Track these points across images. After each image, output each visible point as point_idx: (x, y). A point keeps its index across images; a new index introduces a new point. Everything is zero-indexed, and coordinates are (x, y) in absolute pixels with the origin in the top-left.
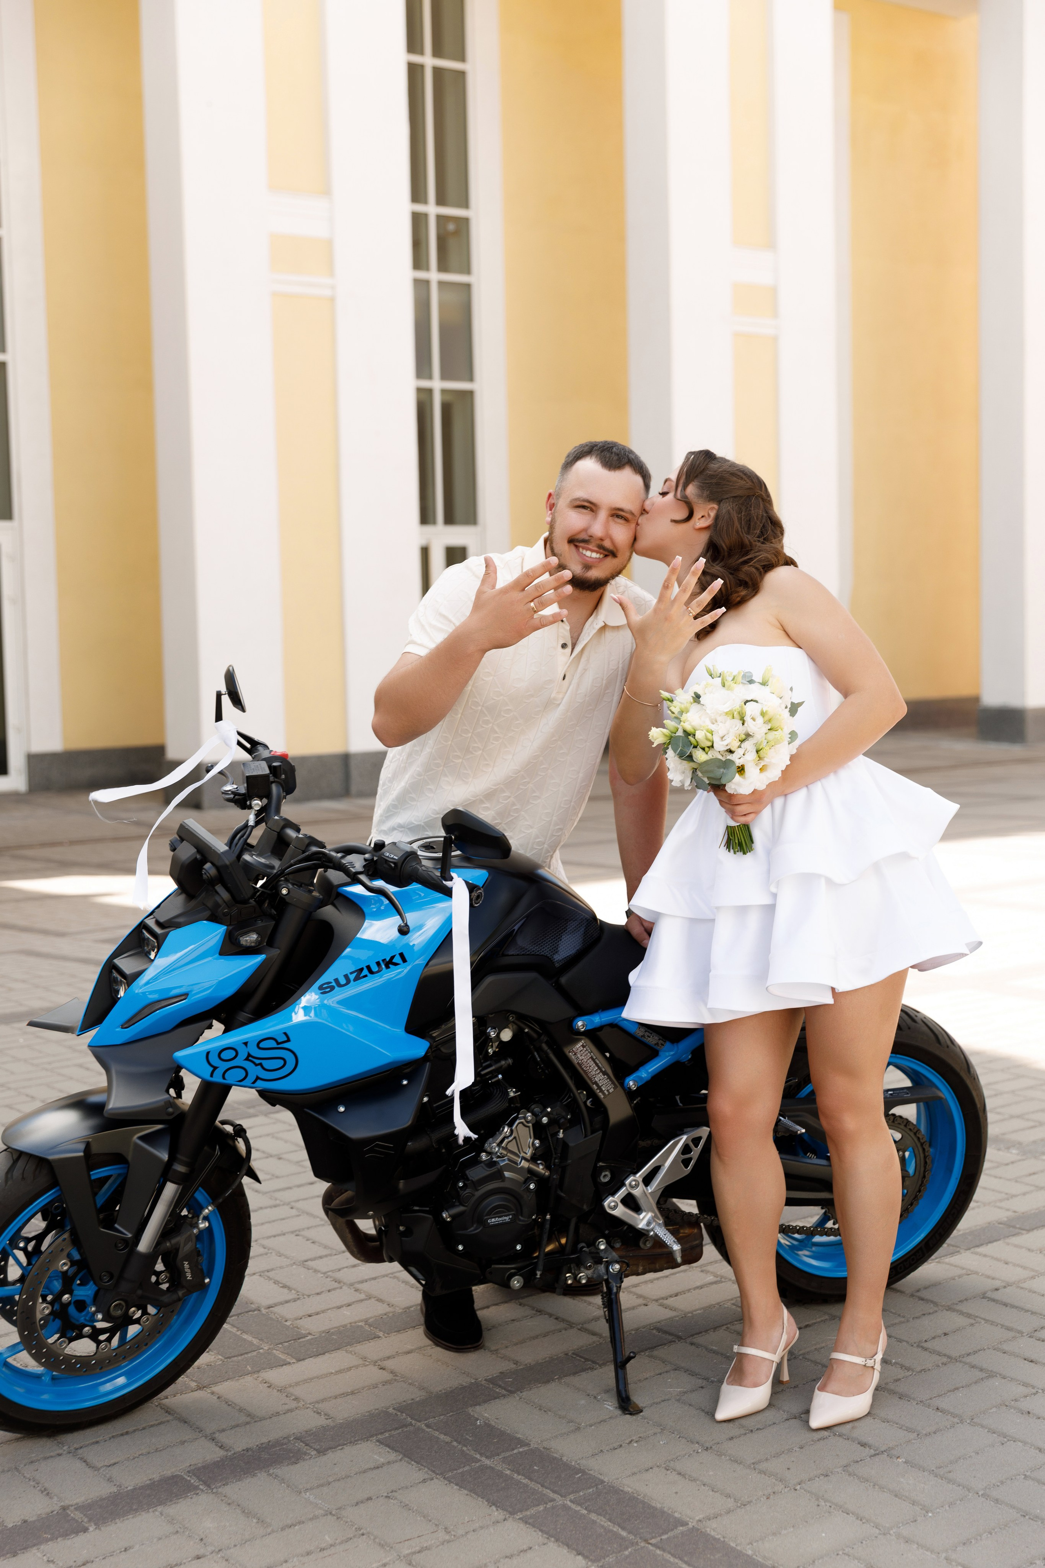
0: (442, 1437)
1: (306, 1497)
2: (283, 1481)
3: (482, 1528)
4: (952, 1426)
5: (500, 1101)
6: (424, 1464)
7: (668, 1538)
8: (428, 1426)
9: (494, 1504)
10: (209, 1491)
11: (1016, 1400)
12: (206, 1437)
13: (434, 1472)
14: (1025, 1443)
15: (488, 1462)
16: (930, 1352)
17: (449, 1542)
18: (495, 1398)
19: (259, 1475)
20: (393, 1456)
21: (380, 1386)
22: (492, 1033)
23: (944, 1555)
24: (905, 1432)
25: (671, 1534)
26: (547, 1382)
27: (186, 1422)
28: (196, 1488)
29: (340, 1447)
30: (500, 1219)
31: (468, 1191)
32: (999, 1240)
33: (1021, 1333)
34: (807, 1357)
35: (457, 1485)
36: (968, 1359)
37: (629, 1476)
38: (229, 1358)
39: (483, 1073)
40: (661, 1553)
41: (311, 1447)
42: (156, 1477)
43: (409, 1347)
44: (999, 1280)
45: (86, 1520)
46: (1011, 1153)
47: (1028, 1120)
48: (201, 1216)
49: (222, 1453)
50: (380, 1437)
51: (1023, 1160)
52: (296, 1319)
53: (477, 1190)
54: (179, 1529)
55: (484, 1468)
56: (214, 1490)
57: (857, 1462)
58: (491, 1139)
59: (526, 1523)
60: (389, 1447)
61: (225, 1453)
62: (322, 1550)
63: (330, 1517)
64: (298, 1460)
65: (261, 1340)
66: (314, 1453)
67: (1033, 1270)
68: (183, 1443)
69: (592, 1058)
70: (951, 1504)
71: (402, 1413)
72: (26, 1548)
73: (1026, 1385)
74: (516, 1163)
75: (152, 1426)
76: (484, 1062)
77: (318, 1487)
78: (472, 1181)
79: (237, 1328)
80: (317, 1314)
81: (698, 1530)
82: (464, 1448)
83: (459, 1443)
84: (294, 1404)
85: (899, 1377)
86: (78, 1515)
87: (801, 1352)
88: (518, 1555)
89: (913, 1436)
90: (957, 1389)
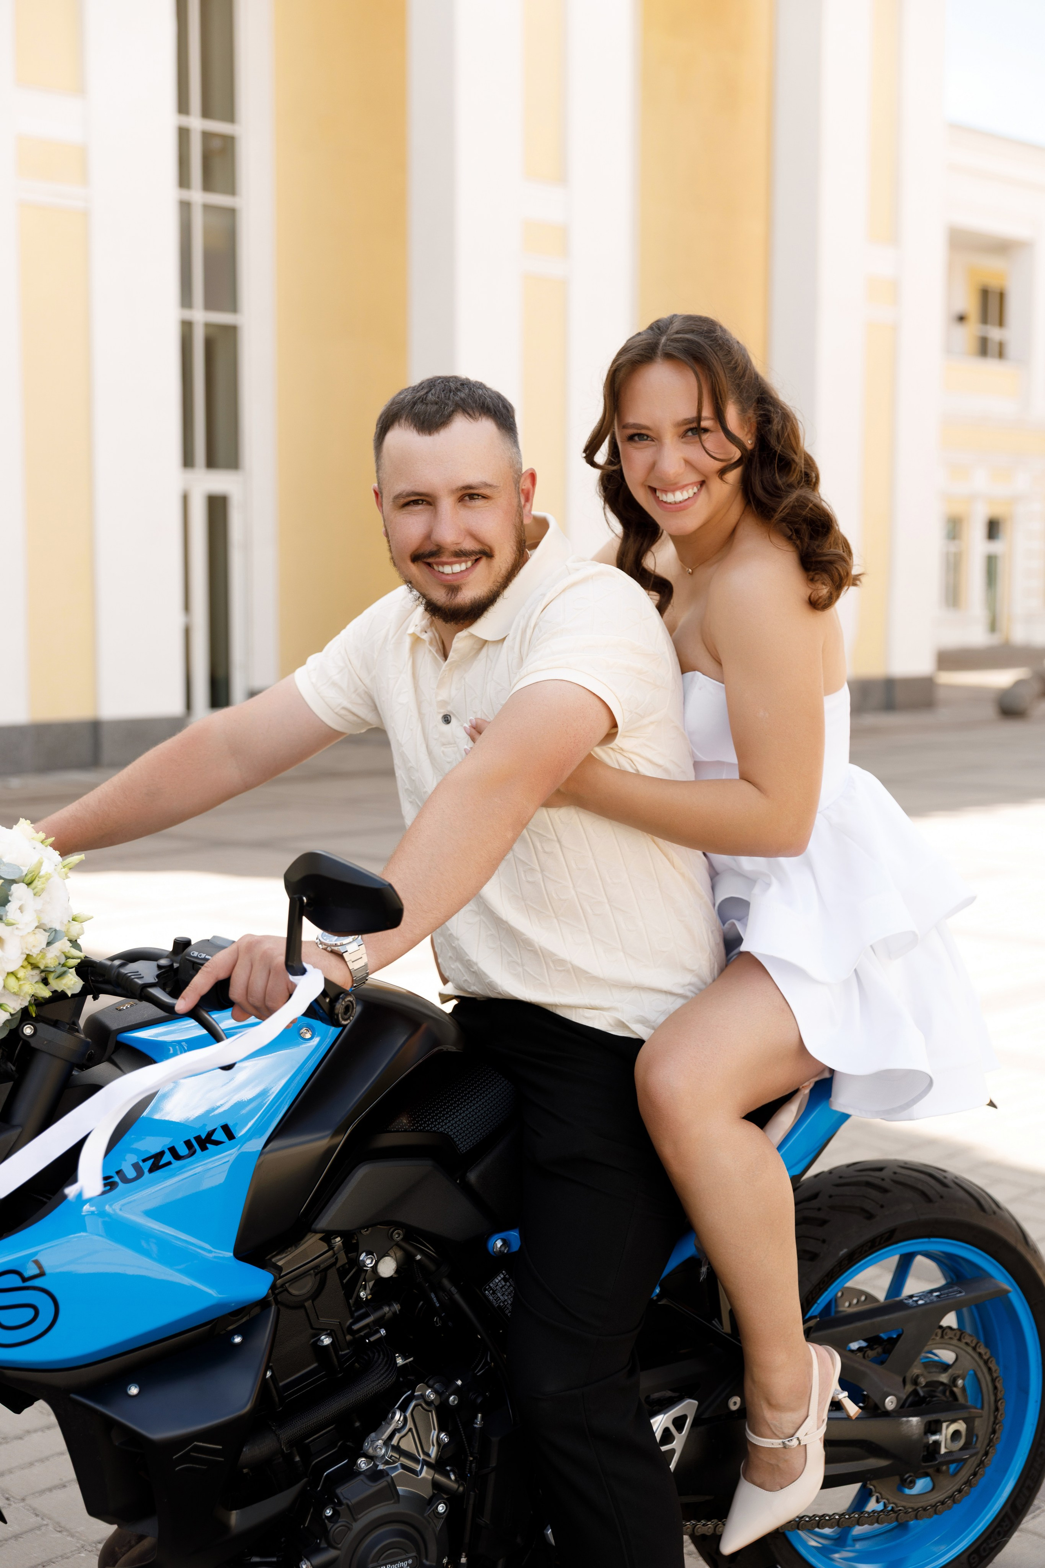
5: (386, 1371)
22: (368, 1261)
31: (342, 1521)
39: (355, 1327)
53: (355, 1520)
58: (373, 1435)
74: (414, 1472)
76: (357, 1310)
78: (348, 1505)
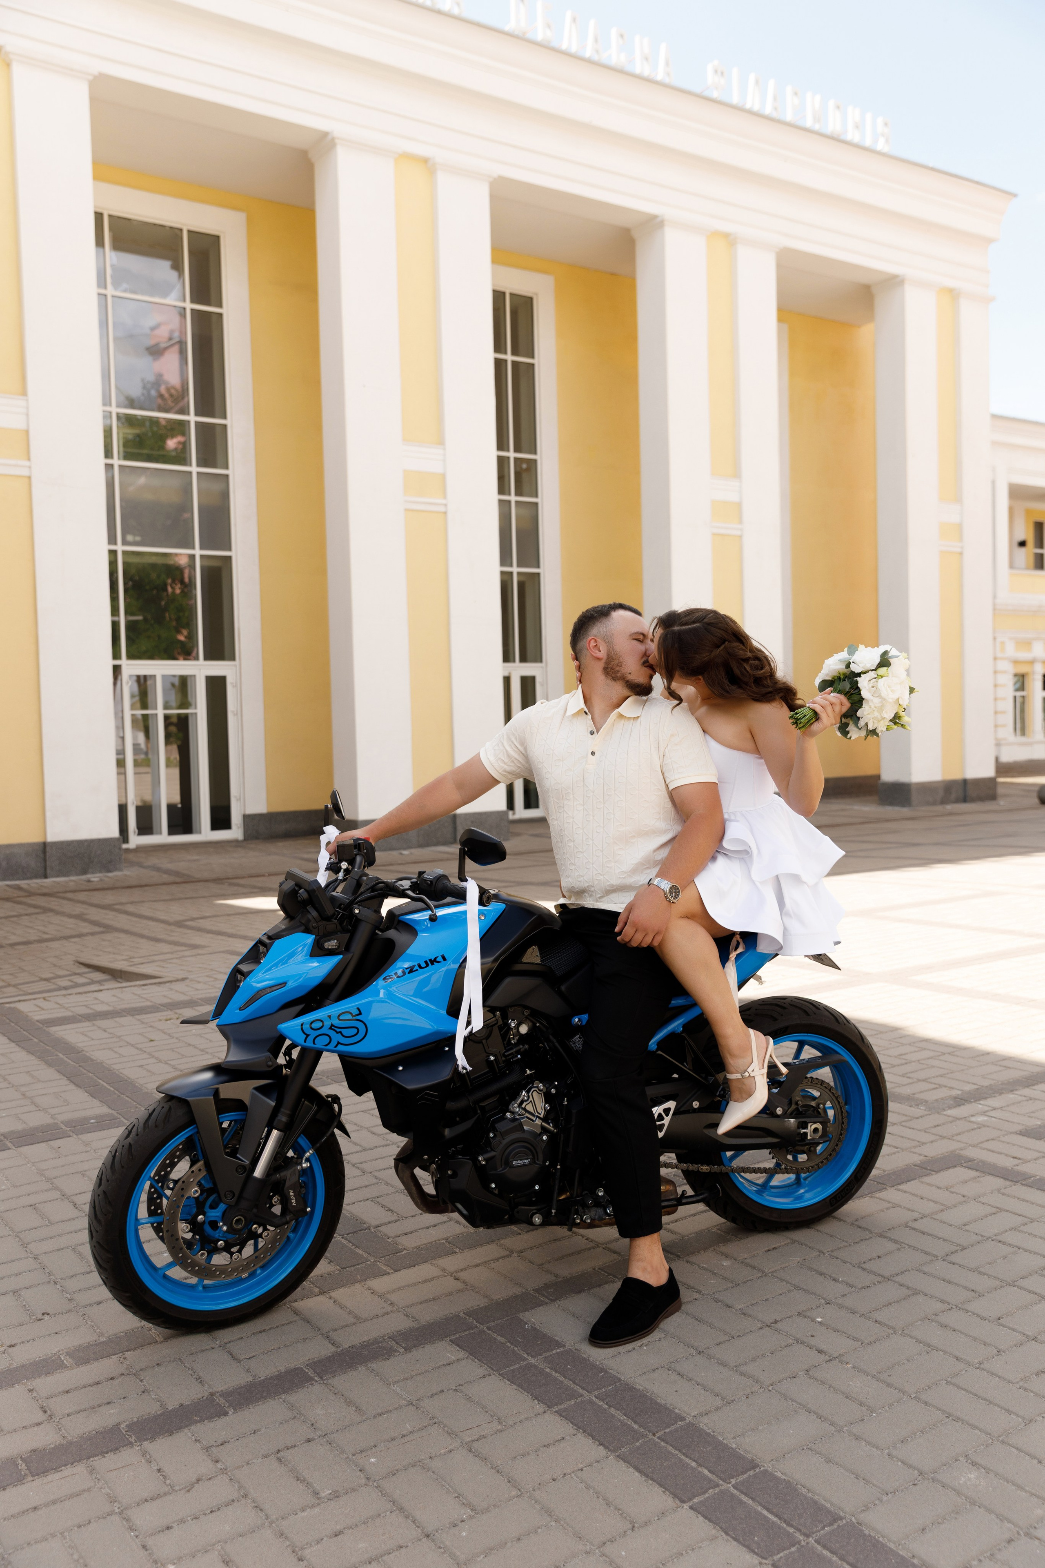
0: (499, 1338)
1: (394, 1389)
2: (377, 1374)
3: (526, 1419)
4: (888, 1337)
6: (485, 1362)
7: (670, 1432)
8: (489, 1328)
9: (536, 1398)
10: (322, 1382)
11: (936, 1315)
12: (322, 1335)
13: (491, 1368)
14: (945, 1352)
15: (532, 1361)
16: (868, 1272)
17: (501, 1431)
18: (540, 1306)
19: (360, 1368)
20: (461, 1354)
21: (454, 1293)
23: (887, 1451)
24: (852, 1341)
25: (673, 1428)
26: (580, 1292)
27: (308, 1322)
28: (312, 1379)
29: (422, 1346)
31: (498, 1139)
32: (915, 1179)
33: (936, 1256)
34: (775, 1274)
35: (509, 1380)
36: (897, 1279)
37: (640, 1375)
38: (345, 1268)
40: (665, 1445)
41: (400, 1345)
42: (283, 1369)
43: (477, 1261)
44: (917, 1212)
45: (227, 1405)
46: (920, 1109)
47: (931, 1083)
49: (333, 1349)
50: (452, 1337)
51: (930, 1115)
52: (396, 1237)
54: (296, 1415)
55: (530, 1366)
56: (325, 1382)
57: (816, 1366)
58: (513, 1102)
59: (561, 1415)
60: (459, 1346)
61: (336, 1349)
62: (404, 1436)
63: (411, 1406)
64: (390, 1356)
65: (369, 1254)
66: (402, 1350)
67: (942, 1204)
68: (305, 1340)
70: (891, 1405)
71: (470, 1317)
72: (180, 1429)
73: (942, 1301)
75: (283, 1325)
77: (404, 1380)
78: (501, 1132)
79: (352, 1243)
80: (411, 1233)
81: (693, 1425)
82: (516, 1349)
83: (512, 1344)
84: (390, 1308)
85: (845, 1293)
86: (221, 1401)
87: (770, 1271)
88: (554, 1444)
89: (858, 1344)
90: (890, 1304)
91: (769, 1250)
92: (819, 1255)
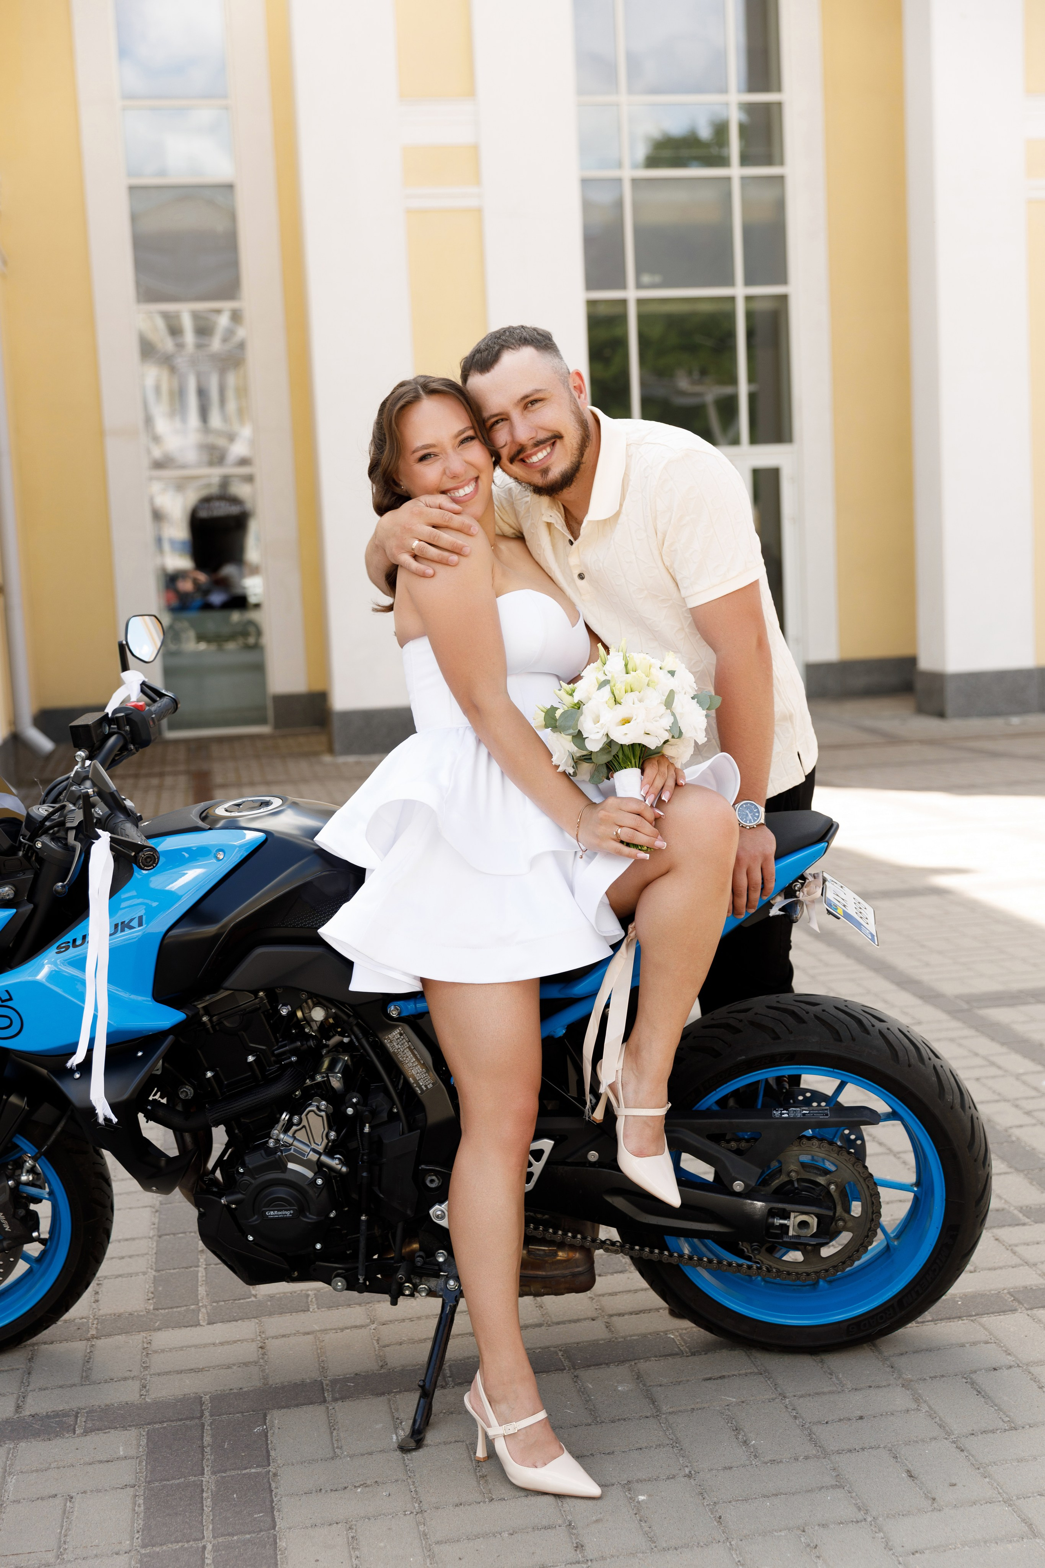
0: (208, 1438)
4: (707, 1545)
6: (150, 1467)
11: (823, 1526)
12: (22, 1393)
13: (146, 1478)
15: (206, 1478)
16: (810, 1439)
18: (311, 1403)
20: (138, 1451)
21: (234, 1367)
29: (108, 1431)
30: (280, 1213)
31: (246, 1178)
37: (306, 1527)
39: (276, 1052)
41: (87, 1424)
44: (1015, 1356)
48: (24, 1170)
50: (156, 1426)
53: (255, 1179)
55: (194, 1484)
59: (141, 1560)
60: (148, 1439)
61: (12, 1415)
64: (57, 1436)
69: (409, 1048)
71: (212, 1402)
73: (861, 1507)
74: (304, 1155)
78: (250, 1168)
82: (209, 1456)
83: (212, 1449)
84: (137, 1373)
85: (733, 1464)
89: (646, 1547)
90: (777, 1494)
91: (710, 1379)
92: (774, 1399)
